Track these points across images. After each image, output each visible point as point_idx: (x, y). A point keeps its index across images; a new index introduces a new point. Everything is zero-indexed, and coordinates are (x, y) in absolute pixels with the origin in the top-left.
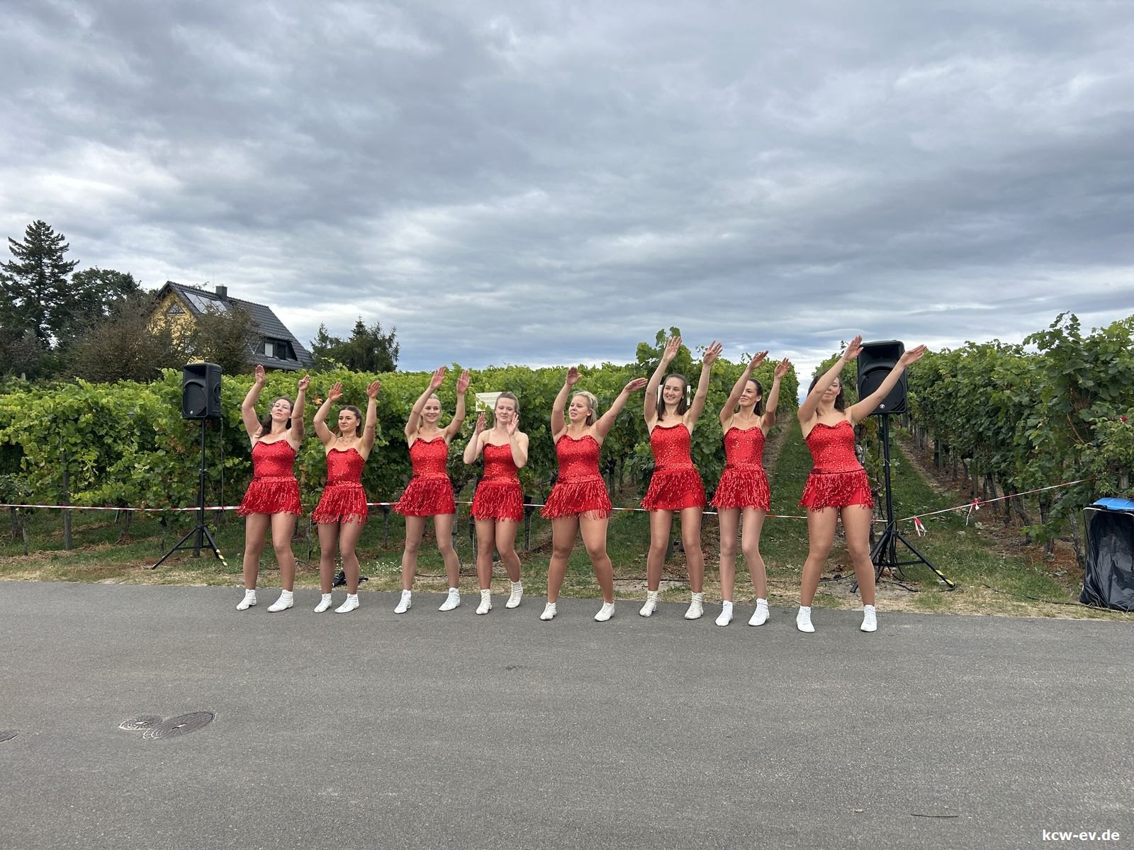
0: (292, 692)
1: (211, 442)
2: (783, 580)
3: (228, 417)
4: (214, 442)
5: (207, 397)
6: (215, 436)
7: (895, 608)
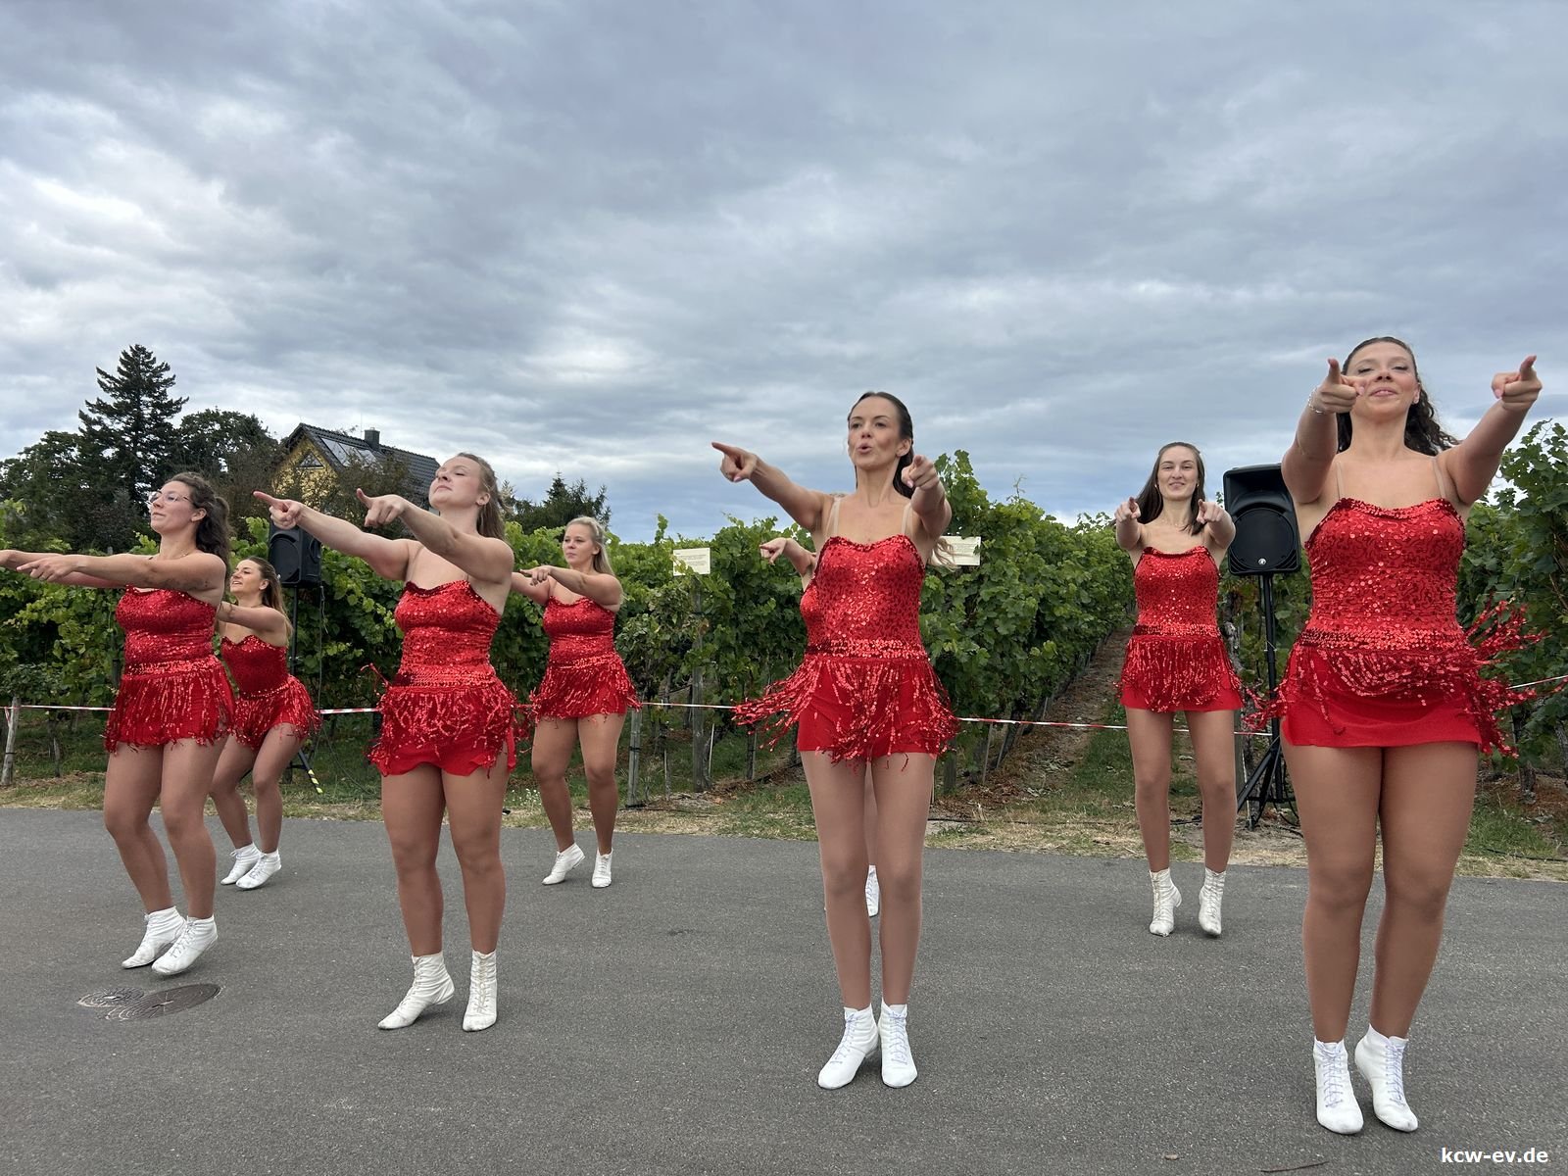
0: (344, 959)
1: (309, 619)
2: (1114, 821)
3: (333, 586)
4: (313, 620)
5: (300, 556)
6: (315, 611)
7: (1279, 861)
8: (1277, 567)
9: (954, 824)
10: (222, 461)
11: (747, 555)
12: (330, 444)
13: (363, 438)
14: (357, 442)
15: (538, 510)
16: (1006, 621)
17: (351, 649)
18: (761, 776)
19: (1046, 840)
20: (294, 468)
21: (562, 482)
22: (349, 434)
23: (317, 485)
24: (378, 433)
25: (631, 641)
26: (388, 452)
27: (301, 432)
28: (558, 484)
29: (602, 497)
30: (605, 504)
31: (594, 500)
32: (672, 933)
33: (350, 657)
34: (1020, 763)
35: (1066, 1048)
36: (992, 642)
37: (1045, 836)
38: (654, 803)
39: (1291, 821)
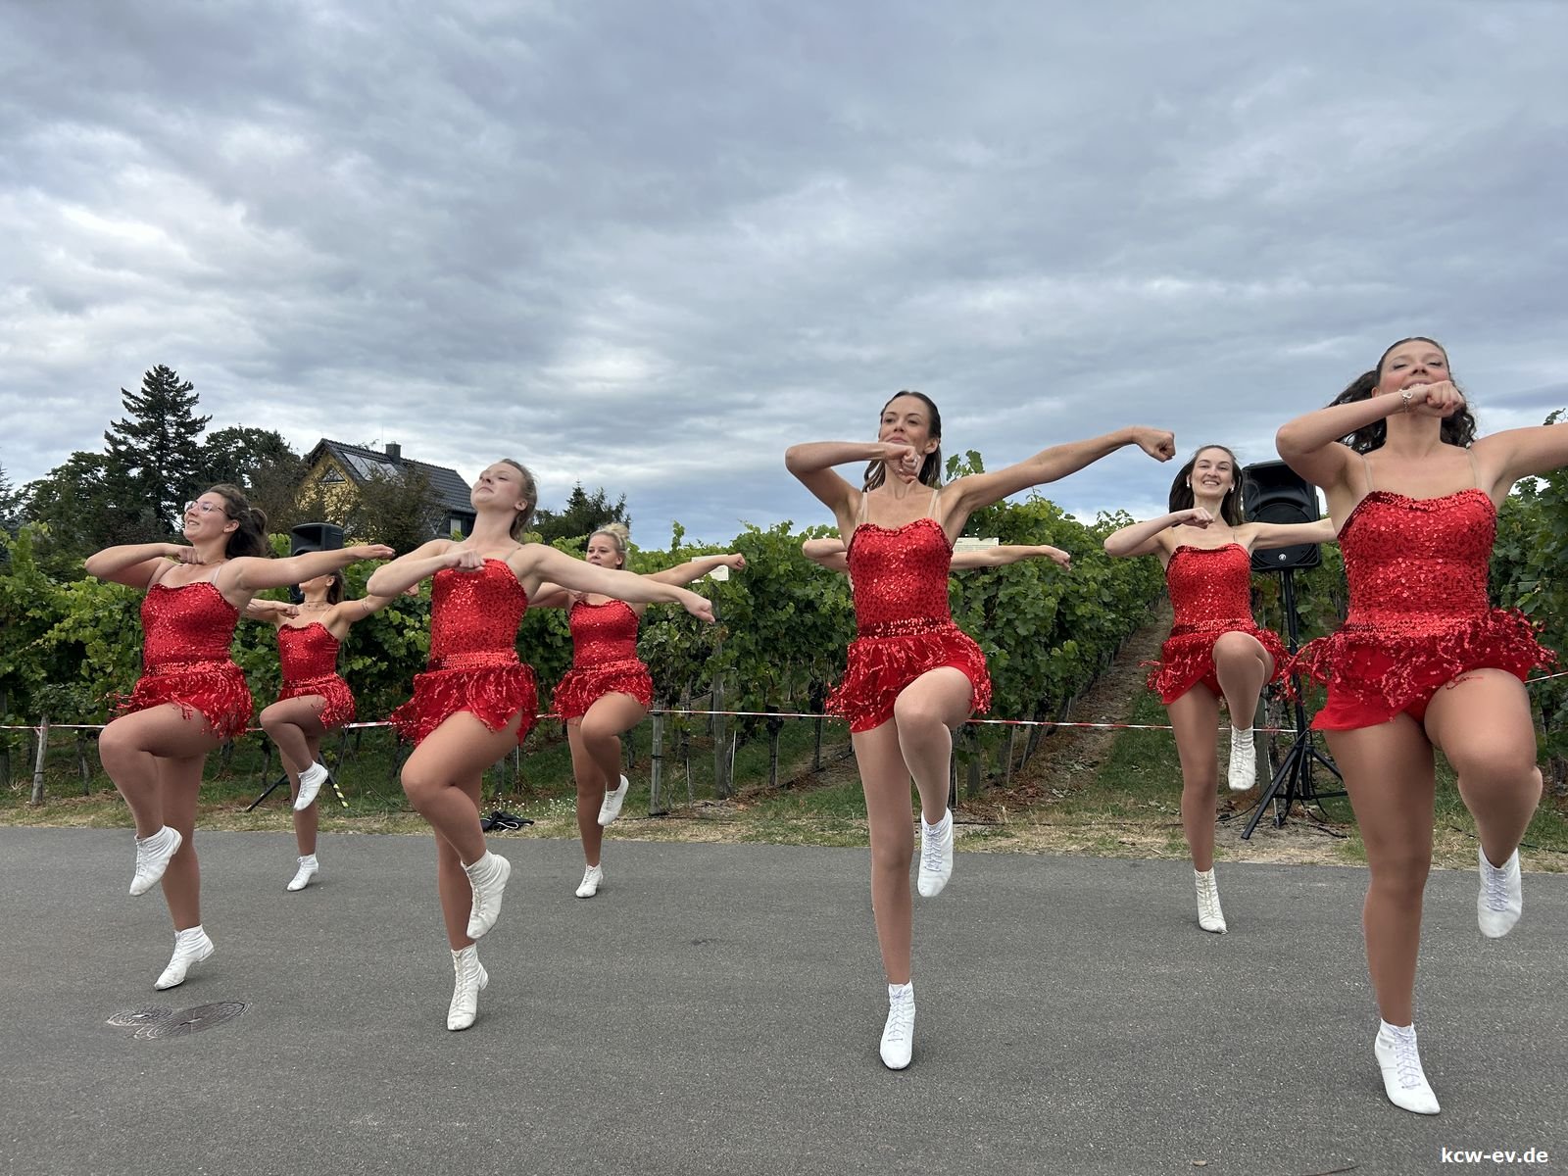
0: (370, 974)
2: (1140, 822)
7: (1307, 859)
8: (1297, 563)
9: (978, 828)
10: (246, 478)
11: (764, 561)
12: (352, 458)
13: (384, 452)
14: (378, 456)
15: (559, 520)
16: (1025, 622)
17: (375, 663)
18: (785, 781)
19: (1071, 842)
20: (317, 482)
21: (582, 491)
22: (371, 449)
23: (339, 500)
24: (399, 447)
25: (651, 649)
26: (410, 465)
27: (323, 448)
28: (578, 493)
29: (622, 505)
30: (625, 512)
31: (614, 509)
32: (696, 943)
33: (375, 670)
34: (1044, 764)
35: (1092, 1054)
36: (1013, 643)
37: (1070, 838)
38: (677, 811)
39: (1319, 818)
